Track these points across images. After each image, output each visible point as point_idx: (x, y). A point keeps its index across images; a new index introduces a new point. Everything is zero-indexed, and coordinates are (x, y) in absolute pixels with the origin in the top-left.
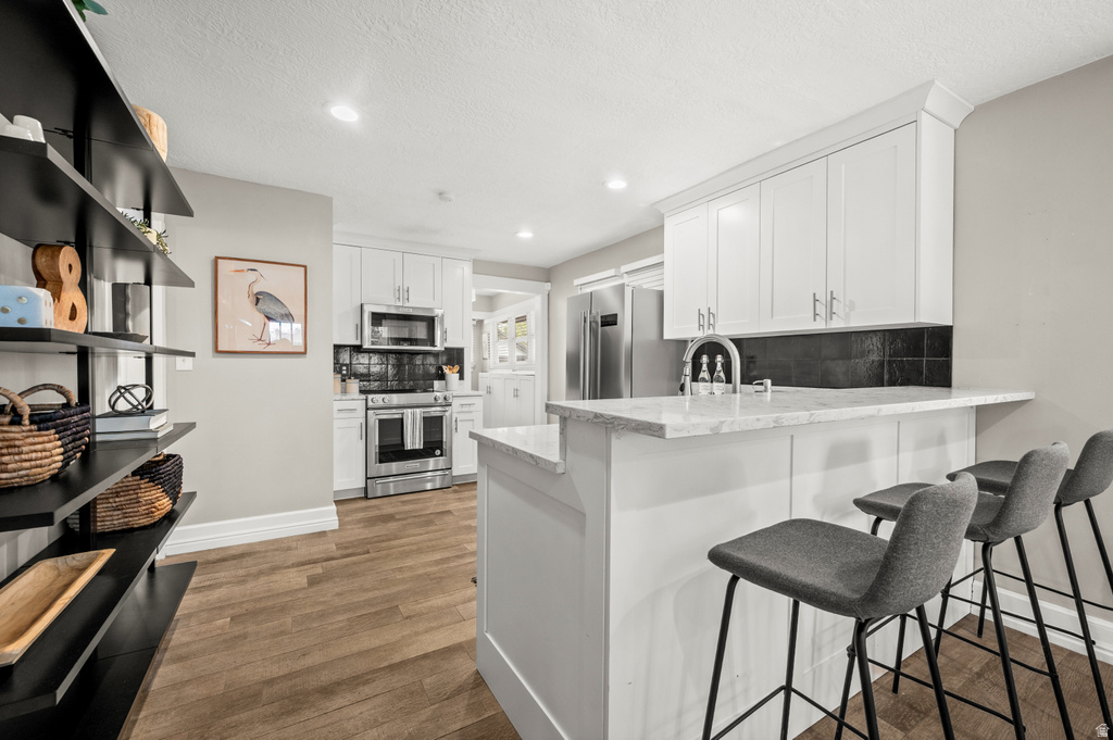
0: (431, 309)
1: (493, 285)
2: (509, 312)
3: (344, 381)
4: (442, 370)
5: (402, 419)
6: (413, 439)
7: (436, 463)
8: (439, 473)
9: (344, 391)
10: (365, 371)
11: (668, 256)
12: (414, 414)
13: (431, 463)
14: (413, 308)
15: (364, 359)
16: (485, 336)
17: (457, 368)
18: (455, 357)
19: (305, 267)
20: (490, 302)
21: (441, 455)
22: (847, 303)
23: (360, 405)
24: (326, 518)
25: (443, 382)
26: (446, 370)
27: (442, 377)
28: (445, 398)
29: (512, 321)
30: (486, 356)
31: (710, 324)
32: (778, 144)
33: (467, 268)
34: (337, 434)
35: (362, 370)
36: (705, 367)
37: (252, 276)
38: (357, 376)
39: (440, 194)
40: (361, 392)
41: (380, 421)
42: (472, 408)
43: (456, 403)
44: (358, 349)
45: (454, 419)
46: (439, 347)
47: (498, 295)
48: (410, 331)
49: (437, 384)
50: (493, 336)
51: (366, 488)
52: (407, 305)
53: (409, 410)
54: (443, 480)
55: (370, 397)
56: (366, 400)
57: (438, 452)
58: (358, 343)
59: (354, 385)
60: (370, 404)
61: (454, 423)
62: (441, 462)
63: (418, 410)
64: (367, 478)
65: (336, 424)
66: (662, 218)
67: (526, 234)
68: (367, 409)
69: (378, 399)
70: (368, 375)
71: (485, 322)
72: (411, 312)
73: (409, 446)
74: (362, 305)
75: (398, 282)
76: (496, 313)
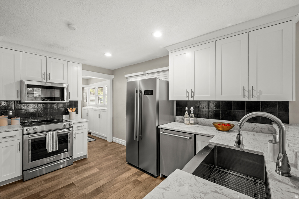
0: (62, 84)
1: (89, 75)
2: (95, 85)
3: (10, 118)
4: (67, 110)
5: (45, 137)
6: (52, 147)
7: (65, 155)
8: (66, 160)
12: (52, 135)
13: (62, 155)
14: (52, 83)
16: (84, 94)
17: (74, 109)
18: (74, 104)
20: (87, 81)
21: (67, 151)
22: (258, 91)
23: (19, 134)
25: (68, 115)
26: (69, 110)
27: (67, 113)
28: (69, 125)
29: (97, 89)
30: (85, 101)
31: (192, 96)
32: (229, 25)
33: (80, 68)
36: (187, 112)
39: (69, 25)
40: (21, 126)
41: (32, 140)
42: (82, 128)
43: (75, 127)
44: (19, 102)
45: (74, 133)
46: (66, 101)
47: (90, 79)
48: (51, 93)
49: (65, 117)
50: (88, 94)
51: (23, 176)
52: (49, 81)
53: (50, 133)
54: (68, 162)
55: (26, 128)
56: (23, 130)
57: (66, 150)
58: (19, 99)
59: (16, 121)
60: (25, 132)
61: (74, 135)
62: (67, 154)
63: (55, 132)
64: (23, 171)
66: (168, 52)
67: (108, 55)
68: (23, 135)
69: (31, 129)
71: (85, 88)
72: (51, 85)
73: (50, 150)
74: (21, 81)
75: (44, 71)
76: (90, 85)
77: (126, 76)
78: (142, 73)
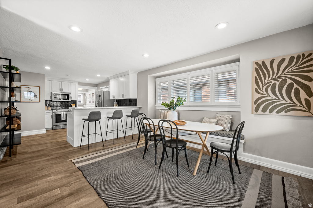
0: (68, 93)
3: (47, 107)
5: (61, 114)
6: (63, 118)
9: (48, 109)
10: (53, 105)
11: (110, 86)
14: (64, 92)
15: (52, 103)
17: (75, 104)
18: (75, 102)
19: (39, 87)
23: (51, 112)
24: (44, 131)
26: (72, 105)
27: (71, 106)
31: (114, 97)
33: (77, 84)
34: (46, 117)
35: (52, 105)
37: (28, 89)
38: (50, 106)
40: (52, 109)
41: (56, 115)
44: (51, 101)
46: (70, 100)
48: (64, 97)
49: (70, 108)
51: (53, 128)
52: (62, 92)
53: (63, 113)
55: (54, 110)
59: (50, 108)
60: (53, 111)
63: (65, 112)
64: (53, 126)
65: (46, 115)
66: (109, 79)
69: (56, 110)
70: (54, 106)
71: (86, 94)
73: (62, 119)
74: (52, 92)
75: (61, 88)
76: (88, 92)
77: (101, 88)
78: (105, 87)
